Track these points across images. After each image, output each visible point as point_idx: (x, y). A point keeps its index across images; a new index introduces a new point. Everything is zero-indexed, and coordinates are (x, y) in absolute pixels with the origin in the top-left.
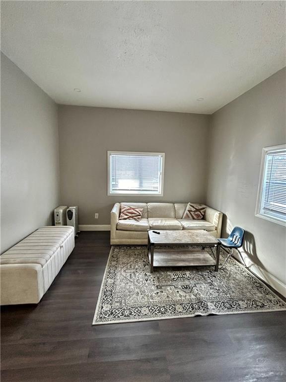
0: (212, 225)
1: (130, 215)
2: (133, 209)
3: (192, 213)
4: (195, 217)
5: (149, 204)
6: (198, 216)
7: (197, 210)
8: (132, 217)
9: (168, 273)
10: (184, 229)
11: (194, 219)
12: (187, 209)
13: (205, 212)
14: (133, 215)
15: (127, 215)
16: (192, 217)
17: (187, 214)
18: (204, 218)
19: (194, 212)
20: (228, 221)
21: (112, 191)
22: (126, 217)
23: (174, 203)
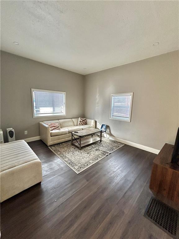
0: (91, 126)
1: (54, 127)
2: (54, 124)
3: (81, 122)
4: (83, 124)
5: (60, 120)
6: (84, 123)
7: (83, 121)
8: (55, 128)
9: (87, 148)
10: (82, 129)
11: (82, 125)
12: (79, 120)
13: (86, 121)
14: (56, 127)
15: (52, 128)
16: (82, 124)
17: (79, 123)
18: (86, 124)
19: (82, 121)
20: (98, 123)
21: (36, 115)
22: (52, 129)
23: (72, 119)
